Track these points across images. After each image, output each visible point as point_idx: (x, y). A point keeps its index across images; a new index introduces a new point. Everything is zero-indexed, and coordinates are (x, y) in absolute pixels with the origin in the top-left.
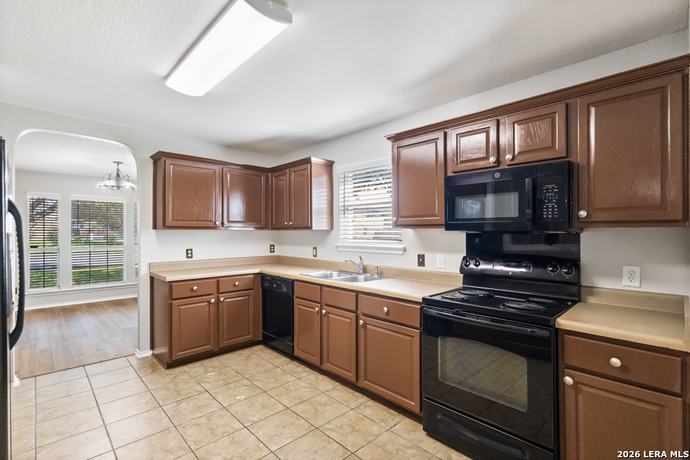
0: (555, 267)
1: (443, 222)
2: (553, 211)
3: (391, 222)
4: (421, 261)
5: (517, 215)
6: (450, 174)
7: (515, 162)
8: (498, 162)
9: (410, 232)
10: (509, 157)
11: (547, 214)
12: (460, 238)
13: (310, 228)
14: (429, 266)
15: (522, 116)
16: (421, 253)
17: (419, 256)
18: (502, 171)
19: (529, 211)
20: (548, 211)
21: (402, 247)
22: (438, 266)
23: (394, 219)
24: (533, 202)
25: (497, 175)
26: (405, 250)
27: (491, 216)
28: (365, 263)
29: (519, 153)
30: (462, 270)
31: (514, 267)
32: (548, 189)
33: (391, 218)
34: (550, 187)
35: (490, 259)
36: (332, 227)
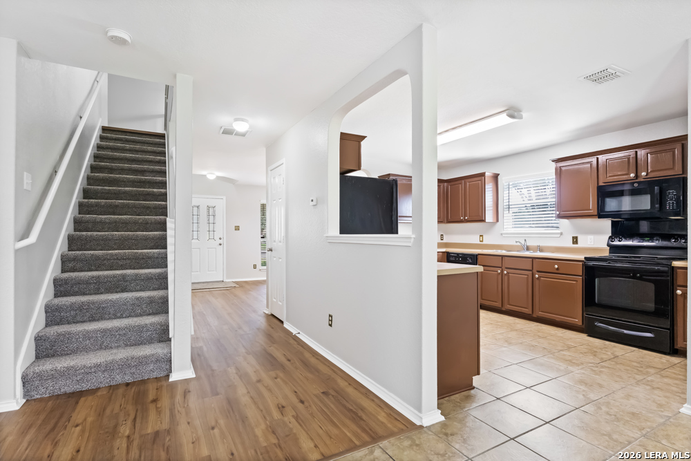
0: (676, 239)
1: (596, 213)
2: (673, 205)
3: (554, 215)
4: (575, 240)
5: (649, 208)
6: (601, 184)
7: (648, 177)
8: (637, 176)
9: (565, 222)
10: (644, 174)
11: (669, 207)
12: (607, 224)
13: (483, 221)
14: (581, 244)
15: (653, 150)
16: (575, 235)
17: (573, 238)
18: (639, 183)
19: (657, 206)
20: (670, 205)
21: (559, 232)
22: (589, 243)
23: (558, 213)
24: (660, 200)
25: (636, 185)
26: (561, 234)
27: (627, 209)
28: (528, 244)
29: (651, 172)
30: (608, 245)
31: (648, 241)
32: (669, 193)
33: (554, 212)
34: (671, 191)
35: (630, 236)
36: (497, 220)
